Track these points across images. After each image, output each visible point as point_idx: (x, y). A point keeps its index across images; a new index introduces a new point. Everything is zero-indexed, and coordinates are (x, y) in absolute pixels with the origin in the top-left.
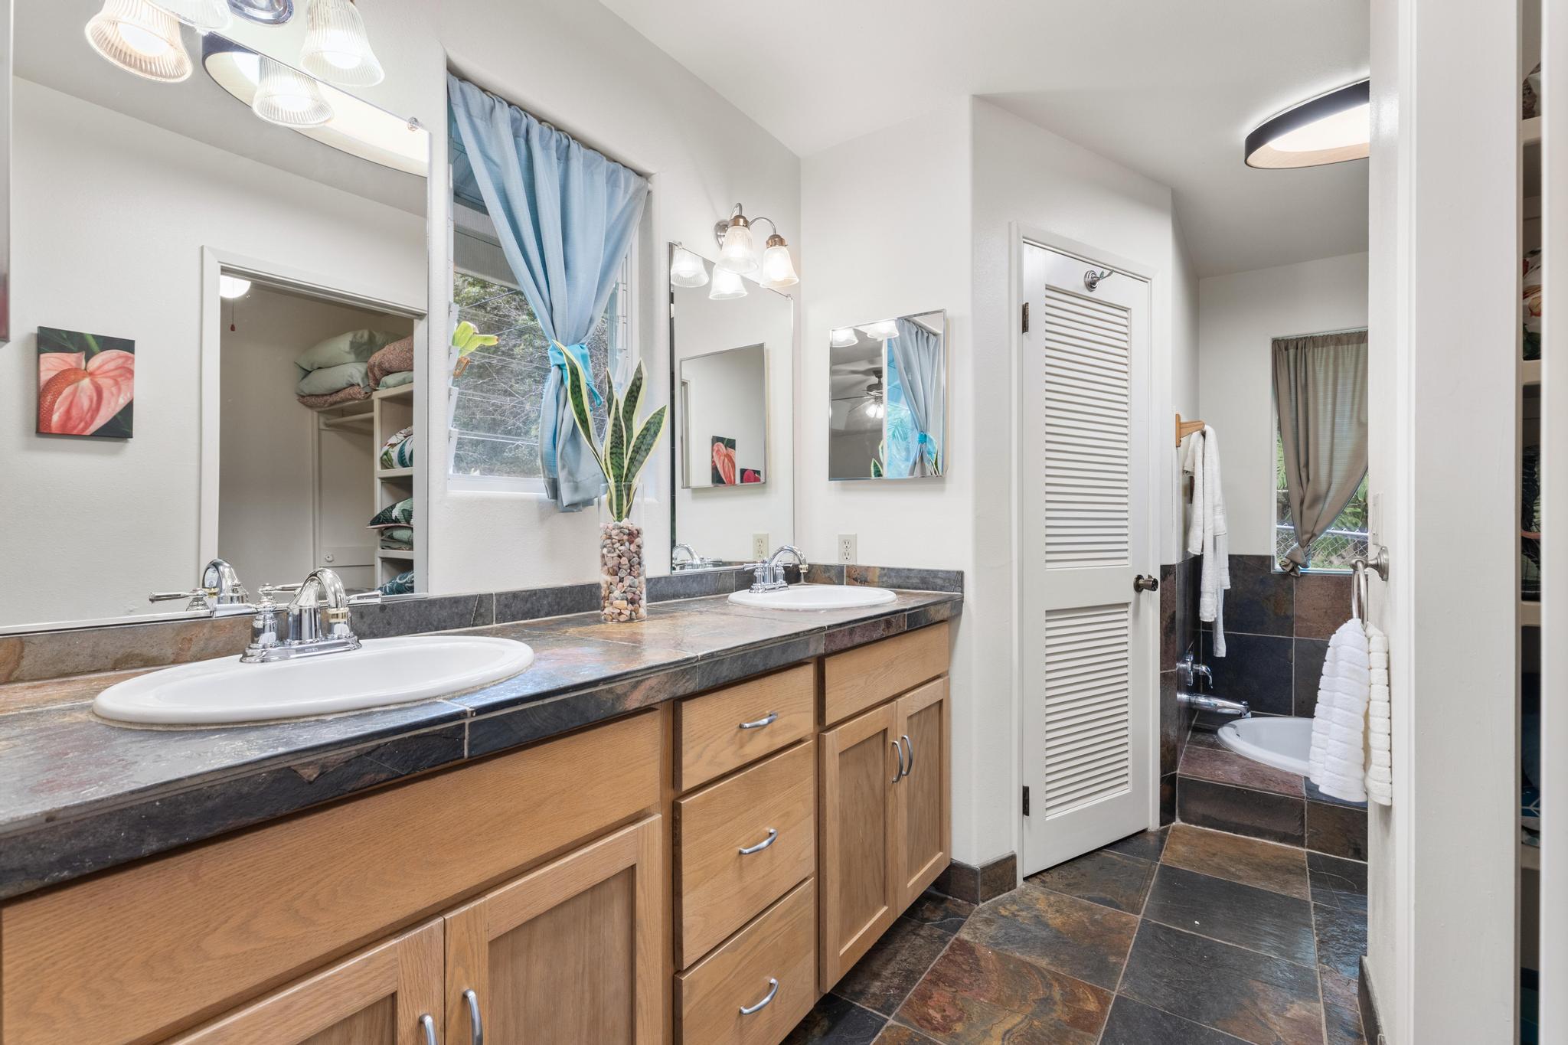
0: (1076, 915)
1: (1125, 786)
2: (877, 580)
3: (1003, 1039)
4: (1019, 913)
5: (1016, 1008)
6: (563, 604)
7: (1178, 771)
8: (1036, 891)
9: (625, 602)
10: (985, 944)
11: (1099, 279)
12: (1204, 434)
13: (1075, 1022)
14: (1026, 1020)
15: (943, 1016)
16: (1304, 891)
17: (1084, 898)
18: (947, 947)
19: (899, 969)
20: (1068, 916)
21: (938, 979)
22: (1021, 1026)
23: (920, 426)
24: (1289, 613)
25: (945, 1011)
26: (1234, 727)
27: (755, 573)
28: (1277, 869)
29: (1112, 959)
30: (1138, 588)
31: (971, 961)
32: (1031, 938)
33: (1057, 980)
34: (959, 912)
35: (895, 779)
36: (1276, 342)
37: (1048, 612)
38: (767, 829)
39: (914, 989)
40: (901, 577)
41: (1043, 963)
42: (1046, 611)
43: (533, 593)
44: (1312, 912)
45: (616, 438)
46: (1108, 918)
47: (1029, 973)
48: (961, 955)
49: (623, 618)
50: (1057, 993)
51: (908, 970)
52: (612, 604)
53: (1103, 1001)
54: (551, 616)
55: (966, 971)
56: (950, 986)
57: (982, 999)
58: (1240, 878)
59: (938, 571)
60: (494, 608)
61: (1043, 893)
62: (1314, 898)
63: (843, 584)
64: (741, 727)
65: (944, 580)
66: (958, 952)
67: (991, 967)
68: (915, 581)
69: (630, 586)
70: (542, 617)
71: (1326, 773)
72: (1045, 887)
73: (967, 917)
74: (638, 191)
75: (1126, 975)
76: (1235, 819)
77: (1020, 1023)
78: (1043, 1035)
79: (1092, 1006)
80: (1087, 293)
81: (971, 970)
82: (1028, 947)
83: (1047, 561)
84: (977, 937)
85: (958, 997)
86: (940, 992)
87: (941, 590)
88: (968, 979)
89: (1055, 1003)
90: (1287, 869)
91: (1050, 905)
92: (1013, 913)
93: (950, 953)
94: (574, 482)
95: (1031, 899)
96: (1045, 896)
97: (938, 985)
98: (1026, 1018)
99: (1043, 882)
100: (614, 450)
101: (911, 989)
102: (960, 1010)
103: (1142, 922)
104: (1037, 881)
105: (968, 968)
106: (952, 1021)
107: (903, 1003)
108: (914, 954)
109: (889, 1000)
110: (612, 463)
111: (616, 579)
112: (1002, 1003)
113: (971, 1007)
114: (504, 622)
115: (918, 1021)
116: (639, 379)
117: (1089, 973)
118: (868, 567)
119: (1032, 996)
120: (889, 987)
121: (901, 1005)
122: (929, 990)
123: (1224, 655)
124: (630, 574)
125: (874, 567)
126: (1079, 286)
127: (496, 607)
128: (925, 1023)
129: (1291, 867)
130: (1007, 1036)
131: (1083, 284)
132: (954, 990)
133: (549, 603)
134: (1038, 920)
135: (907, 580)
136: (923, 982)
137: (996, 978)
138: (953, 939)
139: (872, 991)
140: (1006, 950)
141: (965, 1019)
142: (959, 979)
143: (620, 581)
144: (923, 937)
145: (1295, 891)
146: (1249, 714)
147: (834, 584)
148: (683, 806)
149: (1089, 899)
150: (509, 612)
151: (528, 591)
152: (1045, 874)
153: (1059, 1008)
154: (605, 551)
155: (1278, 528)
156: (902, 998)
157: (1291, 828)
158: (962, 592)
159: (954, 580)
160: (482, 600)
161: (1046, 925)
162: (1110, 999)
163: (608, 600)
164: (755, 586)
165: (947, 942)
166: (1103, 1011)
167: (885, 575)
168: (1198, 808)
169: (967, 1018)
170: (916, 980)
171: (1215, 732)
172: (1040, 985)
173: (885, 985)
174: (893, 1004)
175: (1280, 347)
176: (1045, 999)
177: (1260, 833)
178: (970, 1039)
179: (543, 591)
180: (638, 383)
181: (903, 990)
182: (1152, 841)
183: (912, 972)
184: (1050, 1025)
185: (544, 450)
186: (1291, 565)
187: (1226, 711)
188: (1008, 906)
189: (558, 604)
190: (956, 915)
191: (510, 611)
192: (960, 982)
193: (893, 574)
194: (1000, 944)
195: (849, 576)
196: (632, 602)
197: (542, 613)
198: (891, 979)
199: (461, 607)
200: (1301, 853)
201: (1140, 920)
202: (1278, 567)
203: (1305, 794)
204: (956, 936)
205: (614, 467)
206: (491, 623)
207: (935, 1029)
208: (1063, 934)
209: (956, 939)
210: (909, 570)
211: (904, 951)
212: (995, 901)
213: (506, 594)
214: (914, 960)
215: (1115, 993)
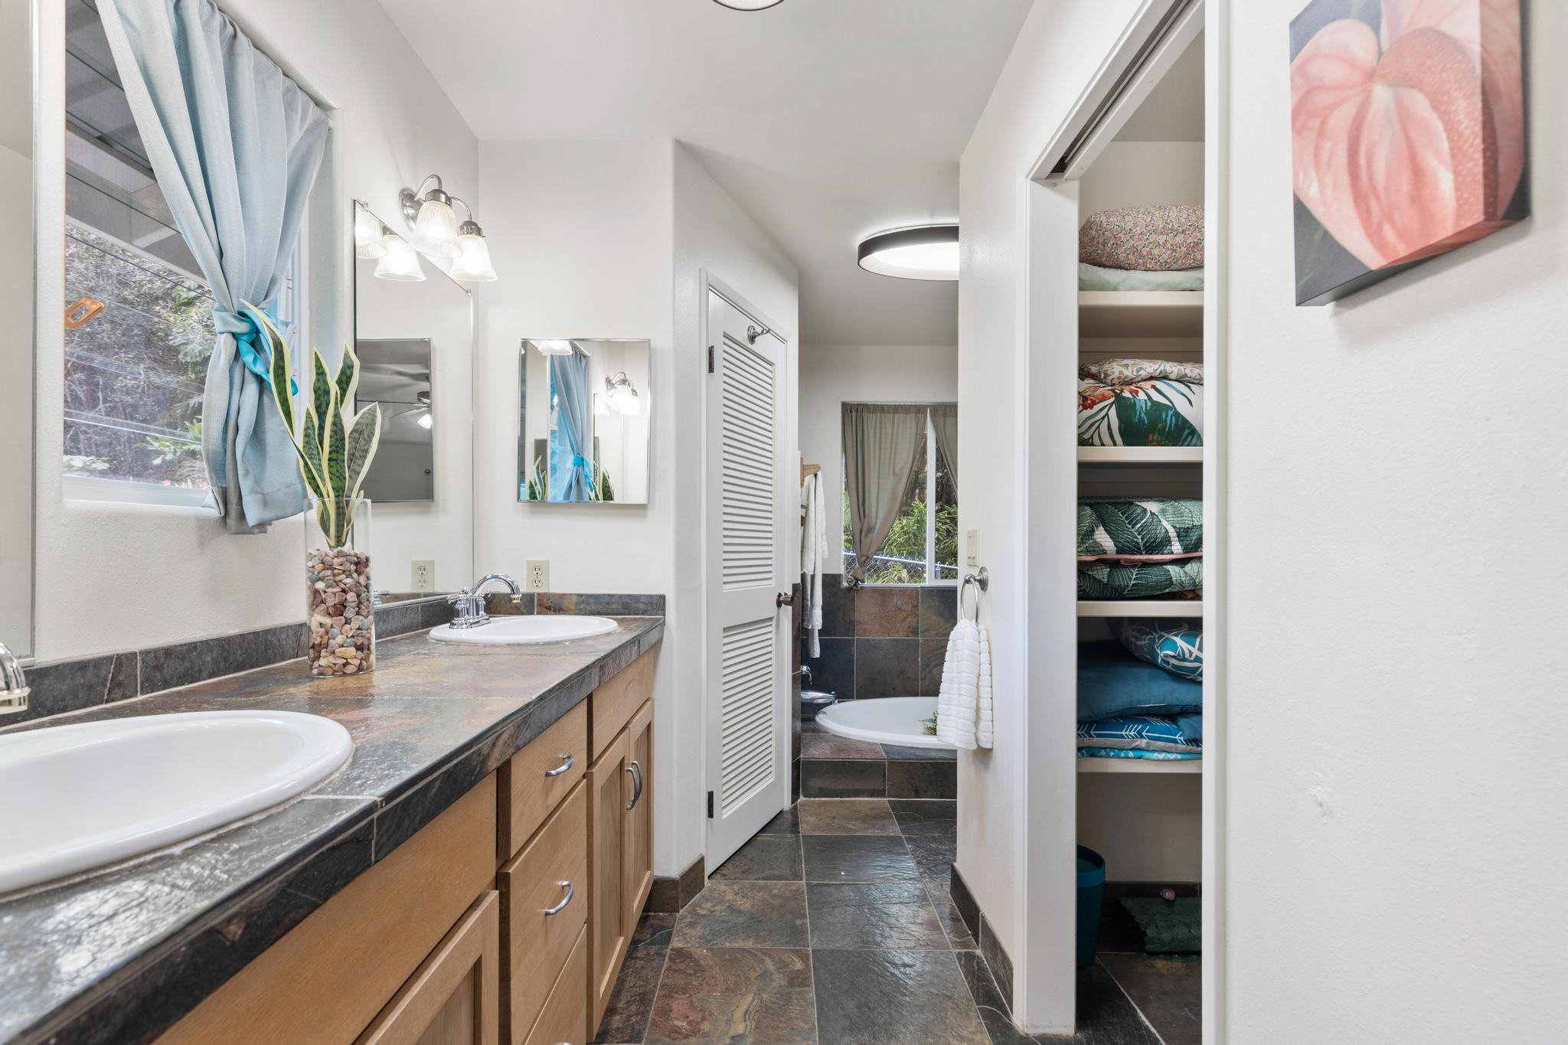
0: (759, 895)
1: (770, 776)
2: (573, 607)
3: (745, 1021)
4: (714, 909)
5: (744, 990)
6: (231, 659)
7: (801, 756)
8: (721, 886)
9: (353, 649)
10: (697, 946)
11: (759, 335)
12: (816, 476)
13: (791, 983)
14: (756, 997)
15: (688, 1023)
16: (895, 829)
17: (759, 879)
18: (667, 960)
19: (631, 996)
20: (753, 898)
21: (670, 992)
22: (754, 1003)
23: (578, 449)
24: (852, 619)
25: (688, 1017)
26: (825, 713)
27: (457, 606)
28: (875, 817)
29: (798, 922)
30: (779, 604)
31: (692, 964)
32: (732, 927)
33: (765, 954)
34: (665, 924)
35: (629, 806)
36: (844, 405)
37: (725, 629)
38: (560, 883)
39: (653, 1009)
40: (601, 603)
41: (749, 944)
42: (724, 629)
43: (193, 647)
44: (906, 843)
45: (337, 440)
46: (782, 890)
47: (744, 957)
48: (681, 962)
49: (349, 669)
50: (770, 966)
51: (641, 993)
52: (333, 653)
53: (804, 958)
54: (216, 676)
55: (691, 975)
56: (683, 994)
57: (714, 994)
58: (856, 831)
59: (640, 596)
60: (139, 673)
61: (727, 885)
62: (903, 833)
63: (532, 614)
64: (548, 775)
65: (647, 604)
66: (678, 961)
67: (711, 963)
68: (615, 606)
69: (359, 629)
70: (205, 679)
71: (959, 732)
72: (726, 879)
73: (673, 927)
74: (316, 124)
75: (812, 931)
76: (841, 787)
77: (753, 1001)
78: (773, 1003)
79: (799, 965)
80: (748, 345)
81: (695, 973)
82: (732, 935)
83: (725, 583)
84: (688, 942)
85: (694, 1000)
86: (677, 1002)
87: (643, 614)
88: (696, 981)
89: (772, 974)
90: (879, 817)
91: (736, 894)
92: (709, 910)
93: (671, 964)
94: (262, 494)
95: (719, 894)
96: (730, 887)
97: (672, 997)
98: (755, 995)
99: (724, 875)
100: (334, 456)
101: (650, 1009)
102: (701, 1010)
103: (807, 886)
104: (718, 876)
105: (693, 972)
106: (698, 1023)
107: (648, 1026)
108: (640, 977)
109: (634, 1028)
110: (330, 473)
111: (340, 620)
112: (732, 991)
113: (709, 1004)
114: (152, 692)
115: (668, 1036)
116: (349, 368)
117: (786, 940)
118: (563, 595)
119: (753, 975)
120: (629, 1017)
121: (647, 1029)
122: (667, 1004)
123: (818, 656)
124: (358, 613)
125: (571, 594)
126: (742, 336)
127: (141, 671)
128: (676, 1036)
129: (883, 814)
130: (747, 1017)
131: (746, 337)
132: (688, 995)
133: (213, 659)
134: (732, 909)
135: (607, 606)
136: (658, 999)
137: (718, 971)
138: (669, 951)
139: (614, 1026)
140: (717, 944)
141: (707, 1017)
142: (688, 984)
143: (346, 623)
144: (641, 959)
145: (891, 831)
146: (836, 701)
147: (522, 614)
148: (511, 875)
149: (763, 879)
150: (159, 677)
151: (185, 644)
152: (722, 868)
153: (776, 976)
154: (320, 585)
155: (845, 555)
156: (645, 1021)
157: (876, 784)
158: (664, 615)
159: (656, 604)
160: (122, 661)
161: (740, 912)
162: (808, 954)
163: (326, 648)
164: (456, 621)
165: (665, 955)
166: (808, 966)
167: (583, 602)
168: (816, 783)
169: (709, 1015)
170: (651, 1000)
171: (814, 720)
172: (755, 964)
173: (624, 1016)
174: (640, 1030)
175: (848, 409)
176: (763, 974)
177: (857, 793)
178: (719, 1032)
179: (205, 643)
180: (348, 372)
181: (643, 1014)
182: (788, 817)
183: (644, 994)
184: (775, 993)
185: (211, 447)
186: (854, 581)
187: (820, 701)
188: (703, 906)
189: (226, 659)
190: (663, 928)
191: (161, 675)
192: (691, 986)
193: (592, 601)
194: (710, 941)
195: (540, 605)
196: (359, 648)
197: (204, 674)
198: (627, 1008)
199: (89, 675)
200: (884, 802)
201: (805, 884)
202: (845, 584)
203: (886, 757)
204: (670, 947)
205: (333, 477)
206: (134, 694)
207: (686, 1037)
208: (755, 914)
209: (672, 950)
210: (609, 595)
211: (629, 978)
212: (691, 905)
213: (156, 651)
214: (642, 983)
215: (810, 949)
